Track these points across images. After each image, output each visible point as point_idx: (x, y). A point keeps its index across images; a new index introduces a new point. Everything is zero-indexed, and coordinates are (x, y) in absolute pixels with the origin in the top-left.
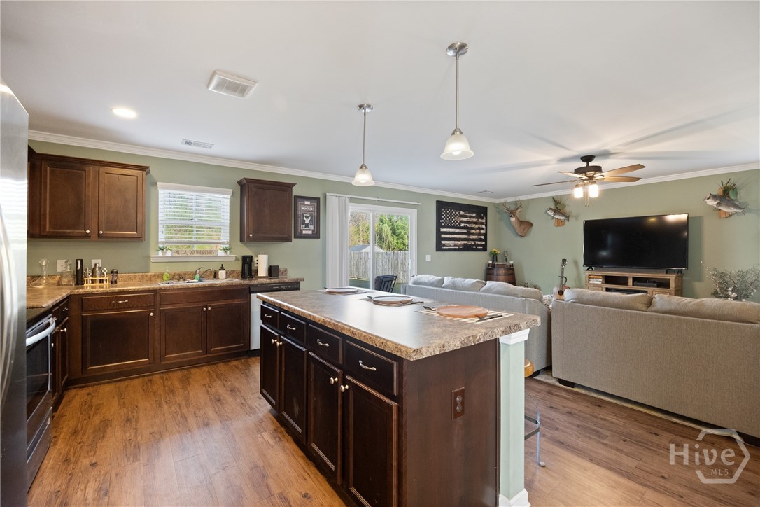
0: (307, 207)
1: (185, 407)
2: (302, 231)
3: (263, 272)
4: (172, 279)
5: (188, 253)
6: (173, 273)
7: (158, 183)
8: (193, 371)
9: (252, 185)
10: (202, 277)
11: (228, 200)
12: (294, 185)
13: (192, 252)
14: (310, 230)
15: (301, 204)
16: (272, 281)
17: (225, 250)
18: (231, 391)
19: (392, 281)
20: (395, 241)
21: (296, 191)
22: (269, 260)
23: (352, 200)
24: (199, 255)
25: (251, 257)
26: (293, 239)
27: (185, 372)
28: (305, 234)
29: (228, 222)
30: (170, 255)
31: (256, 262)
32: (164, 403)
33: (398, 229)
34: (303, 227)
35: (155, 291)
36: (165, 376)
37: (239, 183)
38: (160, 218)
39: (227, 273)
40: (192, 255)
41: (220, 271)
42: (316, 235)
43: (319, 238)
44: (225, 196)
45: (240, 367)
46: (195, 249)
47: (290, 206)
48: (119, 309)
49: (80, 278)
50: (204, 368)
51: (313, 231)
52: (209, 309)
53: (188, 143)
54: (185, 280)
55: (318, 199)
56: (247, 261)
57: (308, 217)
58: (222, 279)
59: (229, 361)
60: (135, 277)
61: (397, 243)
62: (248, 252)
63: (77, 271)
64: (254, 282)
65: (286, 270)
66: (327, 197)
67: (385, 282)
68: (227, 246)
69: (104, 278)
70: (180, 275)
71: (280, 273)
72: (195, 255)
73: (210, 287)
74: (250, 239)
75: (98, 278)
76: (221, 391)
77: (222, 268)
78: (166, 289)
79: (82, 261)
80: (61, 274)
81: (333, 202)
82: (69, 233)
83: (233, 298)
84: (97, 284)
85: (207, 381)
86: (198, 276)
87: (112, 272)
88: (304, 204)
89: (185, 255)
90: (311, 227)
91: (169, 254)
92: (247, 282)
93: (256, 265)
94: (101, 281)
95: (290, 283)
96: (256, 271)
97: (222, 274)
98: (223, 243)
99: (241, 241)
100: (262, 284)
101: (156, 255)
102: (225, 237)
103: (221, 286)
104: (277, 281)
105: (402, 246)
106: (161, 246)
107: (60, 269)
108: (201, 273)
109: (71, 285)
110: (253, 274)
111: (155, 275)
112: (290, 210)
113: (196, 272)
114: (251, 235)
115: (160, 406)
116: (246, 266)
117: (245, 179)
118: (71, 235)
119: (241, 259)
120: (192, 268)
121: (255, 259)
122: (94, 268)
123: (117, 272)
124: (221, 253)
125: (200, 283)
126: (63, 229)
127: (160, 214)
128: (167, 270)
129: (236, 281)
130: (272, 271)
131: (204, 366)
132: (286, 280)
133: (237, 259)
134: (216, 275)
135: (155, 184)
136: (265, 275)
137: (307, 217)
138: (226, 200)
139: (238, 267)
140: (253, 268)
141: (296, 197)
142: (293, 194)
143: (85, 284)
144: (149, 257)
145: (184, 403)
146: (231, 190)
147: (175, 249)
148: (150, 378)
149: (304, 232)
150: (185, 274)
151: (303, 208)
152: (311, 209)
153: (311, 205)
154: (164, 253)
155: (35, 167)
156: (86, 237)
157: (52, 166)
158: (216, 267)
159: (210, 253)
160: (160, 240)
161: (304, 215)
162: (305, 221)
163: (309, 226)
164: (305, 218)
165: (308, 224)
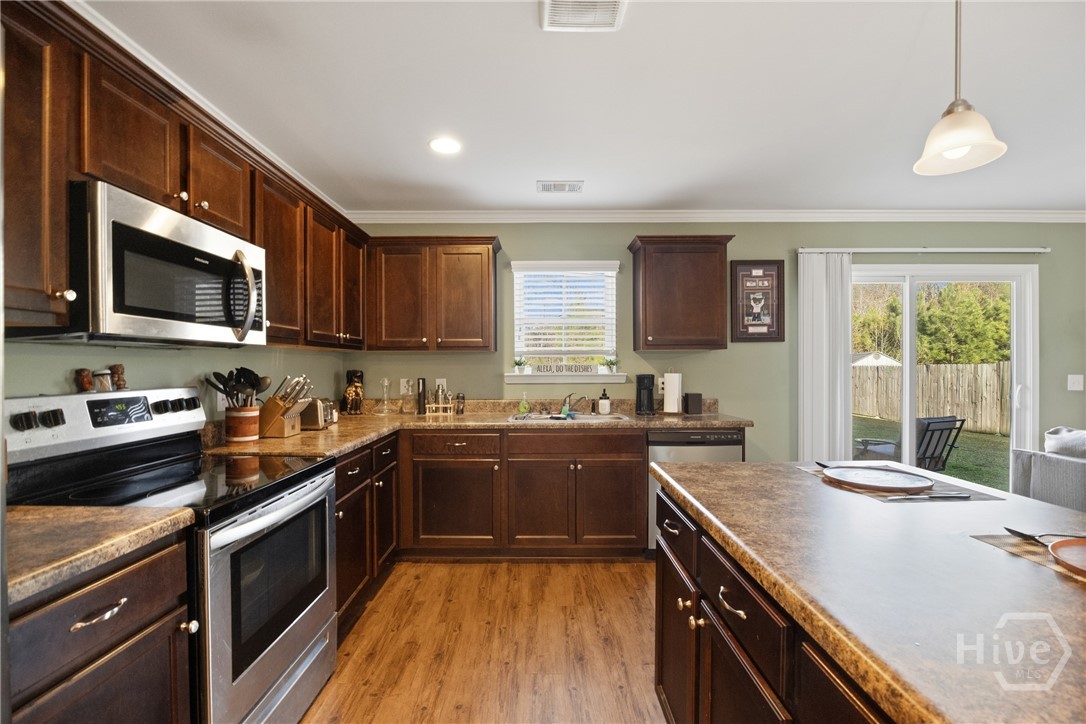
0: (757, 281)
1: (524, 655)
2: (746, 327)
3: (672, 404)
4: (531, 411)
5: (554, 369)
6: (533, 401)
7: (512, 263)
8: (556, 569)
9: (650, 248)
10: (574, 409)
11: (614, 280)
12: (730, 238)
13: (559, 369)
14: (765, 325)
15: (743, 276)
16: (690, 424)
17: (610, 364)
18: (606, 640)
19: (951, 430)
20: (926, 344)
21: (734, 251)
22: (684, 383)
23: (857, 258)
24: (570, 373)
25: (651, 378)
26: (729, 344)
27: (543, 567)
28: (753, 334)
29: (614, 316)
30: (530, 373)
31: (661, 386)
32: (497, 632)
33: (932, 323)
34: (748, 320)
35: (501, 431)
36: (515, 569)
37: (631, 248)
38: (516, 316)
39: (612, 404)
40: (560, 373)
41: (601, 402)
42: (777, 334)
43: (782, 339)
44: (610, 273)
45: (629, 579)
46: (564, 363)
47: (722, 279)
48: (456, 455)
49: (422, 403)
50: (572, 566)
51: (769, 326)
52: (579, 466)
53: (546, 188)
54: (549, 413)
55: (780, 264)
56: (646, 385)
57: (759, 300)
58: (604, 417)
59: (612, 562)
60: (485, 405)
61: (931, 349)
62: (646, 368)
63: (419, 394)
64: (656, 424)
65: (716, 402)
66: (801, 257)
67: (933, 431)
68: (613, 358)
69: (448, 406)
70: (542, 404)
71: (704, 408)
72: (565, 373)
73: (582, 429)
74: (648, 345)
75: (441, 405)
76: (589, 635)
77: (604, 396)
78: (516, 429)
79: (424, 380)
80: (404, 398)
81: (813, 266)
82: (406, 342)
83: (618, 450)
84: (441, 414)
85: (569, 600)
86: (566, 408)
87: (458, 397)
88: (750, 276)
89: (549, 373)
90: (767, 320)
91: (528, 370)
92: (642, 423)
93: (660, 392)
94: (445, 410)
95: (724, 429)
96: (661, 402)
97: (604, 405)
98: (606, 353)
99: (634, 350)
100: (670, 430)
101: (511, 373)
102: (609, 343)
103: (598, 429)
104: (698, 424)
105: (943, 355)
106: (517, 359)
107: (403, 391)
108: (573, 402)
109: (412, 413)
110: (656, 407)
111: (510, 404)
112: (723, 288)
113: (565, 401)
114: (650, 338)
115: (489, 639)
116: (644, 393)
117: (639, 237)
118: (409, 345)
119: (634, 380)
120: (559, 394)
121: (659, 381)
122: (437, 391)
123: (463, 398)
124: (603, 370)
125: (569, 421)
126: (399, 337)
127: (516, 310)
128: (525, 396)
129: (626, 420)
130: (691, 403)
131: (572, 561)
132: (717, 423)
133: (628, 380)
134: (594, 408)
135: (508, 265)
136: (676, 411)
137: (755, 300)
138: (610, 280)
139: (630, 393)
140: (655, 397)
141: (735, 264)
142: (729, 259)
143: (427, 414)
144: (502, 376)
145: (524, 642)
146: (619, 262)
147: (536, 364)
148: (495, 566)
149: (751, 330)
150: (550, 403)
151: (748, 284)
152: (766, 283)
153: (765, 276)
154: (521, 370)
155: (370, 256)
156: (423, 347)
157: (387, 252)
158: (595, 394)
159: (586, 369)
160: (516, 350)
161: (752, 296)
162: (752, 307)
163: (762, 317)
164: (752, 303)
165: (759, 314)
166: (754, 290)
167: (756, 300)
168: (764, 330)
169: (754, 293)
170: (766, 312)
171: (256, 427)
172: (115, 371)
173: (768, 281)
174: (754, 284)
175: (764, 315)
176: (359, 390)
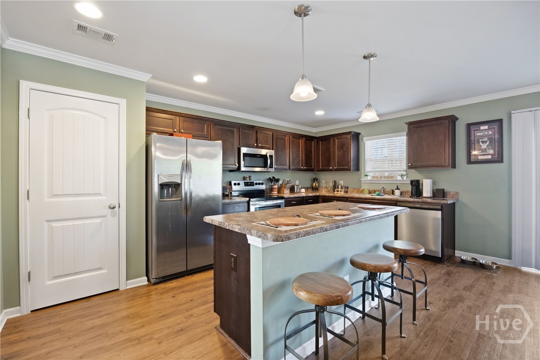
0: (484, 132)
2: (477, 156)
3: (427, 193)
4: (370, 193)
5: (379, 177)
6: (371, 190)
7: (364, 138)
12: (452, 116)
13: (381, 177)
14: (489, 154)
15: (475, 130)
16: (436, 201)
17: (402, 176)
24: (385, 179)
25: (418, 181)
28: (481, 160)
29: (405, 155)
34: (478, 152)
39: (400, 192)
41: (396, 191)
42: (498, 159)
43: (502, 162)
44: (404, 137)
49: (334, 189)
55: (500, 121)
56: (415, 184)
57: (486, 142)
60: (355, 190)
62: (416, 177)
63: (333, 186)
64: (420, 200)
66: (513, 115)
68: (404, 173)
71: (447, 195)
72: (383, 179)
74: (410, 168)
77: (398, 189)
79: (335, 181)
82: (326, 169)
84: (339, 193)
86: (377, 192)
87: (346, 188)
88: (479, 130)
89: (377, 179)
90: (491, 151)
91: (369, 178)
94: (341, 191)
95: (432, 203)
96: (422, 192)
98: (402, 171)
100: (427, 203)
101: (363, 179)
102: (403, 167)
106: (366, 174)
111: (363, 190)
113: (382, 189)
114: (410, 165)
116: (415, 188)
117: (406, 123)
119: (410, 182)
120: (380, 187)
121: (421, 183)
123: (348, 188)
124: (399, 178)
126: (324, 167)
128: (368, 188)
134: (392, 193)
135: (363, 140)
136: (429, 196)
139: (408, 188)
141: (468, 125)
143: (335, 192)
144: (361, 180)
149: (480, 158)
151: (478, 134)
152: (490, 133)
153: (489, 129)
154: (367, 178)
155: (317, 142)
156: (331, 170)
157: (322, 141)
158: (394, 188)
159: (392, 177)
160: (366, 170)
161: (480, 140)
162: (481, 146)
163: (488, 151)
164: (481, 144)
165: (485, 149)
166: (482, 137)
167: (483, 142)
168: (490, 157)
169: (482, 139)
170: (490, 148)
171: (277, 190)
172: (250, 177)
173: (492, 131)
174: (482, 134)
175: (489, 149)
176: (317, 184)
